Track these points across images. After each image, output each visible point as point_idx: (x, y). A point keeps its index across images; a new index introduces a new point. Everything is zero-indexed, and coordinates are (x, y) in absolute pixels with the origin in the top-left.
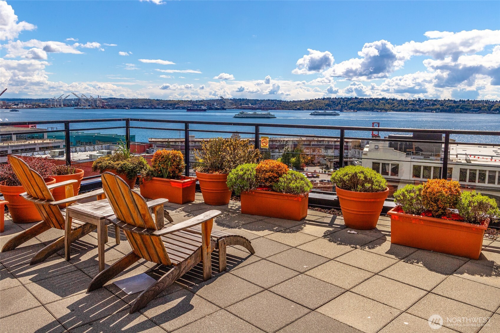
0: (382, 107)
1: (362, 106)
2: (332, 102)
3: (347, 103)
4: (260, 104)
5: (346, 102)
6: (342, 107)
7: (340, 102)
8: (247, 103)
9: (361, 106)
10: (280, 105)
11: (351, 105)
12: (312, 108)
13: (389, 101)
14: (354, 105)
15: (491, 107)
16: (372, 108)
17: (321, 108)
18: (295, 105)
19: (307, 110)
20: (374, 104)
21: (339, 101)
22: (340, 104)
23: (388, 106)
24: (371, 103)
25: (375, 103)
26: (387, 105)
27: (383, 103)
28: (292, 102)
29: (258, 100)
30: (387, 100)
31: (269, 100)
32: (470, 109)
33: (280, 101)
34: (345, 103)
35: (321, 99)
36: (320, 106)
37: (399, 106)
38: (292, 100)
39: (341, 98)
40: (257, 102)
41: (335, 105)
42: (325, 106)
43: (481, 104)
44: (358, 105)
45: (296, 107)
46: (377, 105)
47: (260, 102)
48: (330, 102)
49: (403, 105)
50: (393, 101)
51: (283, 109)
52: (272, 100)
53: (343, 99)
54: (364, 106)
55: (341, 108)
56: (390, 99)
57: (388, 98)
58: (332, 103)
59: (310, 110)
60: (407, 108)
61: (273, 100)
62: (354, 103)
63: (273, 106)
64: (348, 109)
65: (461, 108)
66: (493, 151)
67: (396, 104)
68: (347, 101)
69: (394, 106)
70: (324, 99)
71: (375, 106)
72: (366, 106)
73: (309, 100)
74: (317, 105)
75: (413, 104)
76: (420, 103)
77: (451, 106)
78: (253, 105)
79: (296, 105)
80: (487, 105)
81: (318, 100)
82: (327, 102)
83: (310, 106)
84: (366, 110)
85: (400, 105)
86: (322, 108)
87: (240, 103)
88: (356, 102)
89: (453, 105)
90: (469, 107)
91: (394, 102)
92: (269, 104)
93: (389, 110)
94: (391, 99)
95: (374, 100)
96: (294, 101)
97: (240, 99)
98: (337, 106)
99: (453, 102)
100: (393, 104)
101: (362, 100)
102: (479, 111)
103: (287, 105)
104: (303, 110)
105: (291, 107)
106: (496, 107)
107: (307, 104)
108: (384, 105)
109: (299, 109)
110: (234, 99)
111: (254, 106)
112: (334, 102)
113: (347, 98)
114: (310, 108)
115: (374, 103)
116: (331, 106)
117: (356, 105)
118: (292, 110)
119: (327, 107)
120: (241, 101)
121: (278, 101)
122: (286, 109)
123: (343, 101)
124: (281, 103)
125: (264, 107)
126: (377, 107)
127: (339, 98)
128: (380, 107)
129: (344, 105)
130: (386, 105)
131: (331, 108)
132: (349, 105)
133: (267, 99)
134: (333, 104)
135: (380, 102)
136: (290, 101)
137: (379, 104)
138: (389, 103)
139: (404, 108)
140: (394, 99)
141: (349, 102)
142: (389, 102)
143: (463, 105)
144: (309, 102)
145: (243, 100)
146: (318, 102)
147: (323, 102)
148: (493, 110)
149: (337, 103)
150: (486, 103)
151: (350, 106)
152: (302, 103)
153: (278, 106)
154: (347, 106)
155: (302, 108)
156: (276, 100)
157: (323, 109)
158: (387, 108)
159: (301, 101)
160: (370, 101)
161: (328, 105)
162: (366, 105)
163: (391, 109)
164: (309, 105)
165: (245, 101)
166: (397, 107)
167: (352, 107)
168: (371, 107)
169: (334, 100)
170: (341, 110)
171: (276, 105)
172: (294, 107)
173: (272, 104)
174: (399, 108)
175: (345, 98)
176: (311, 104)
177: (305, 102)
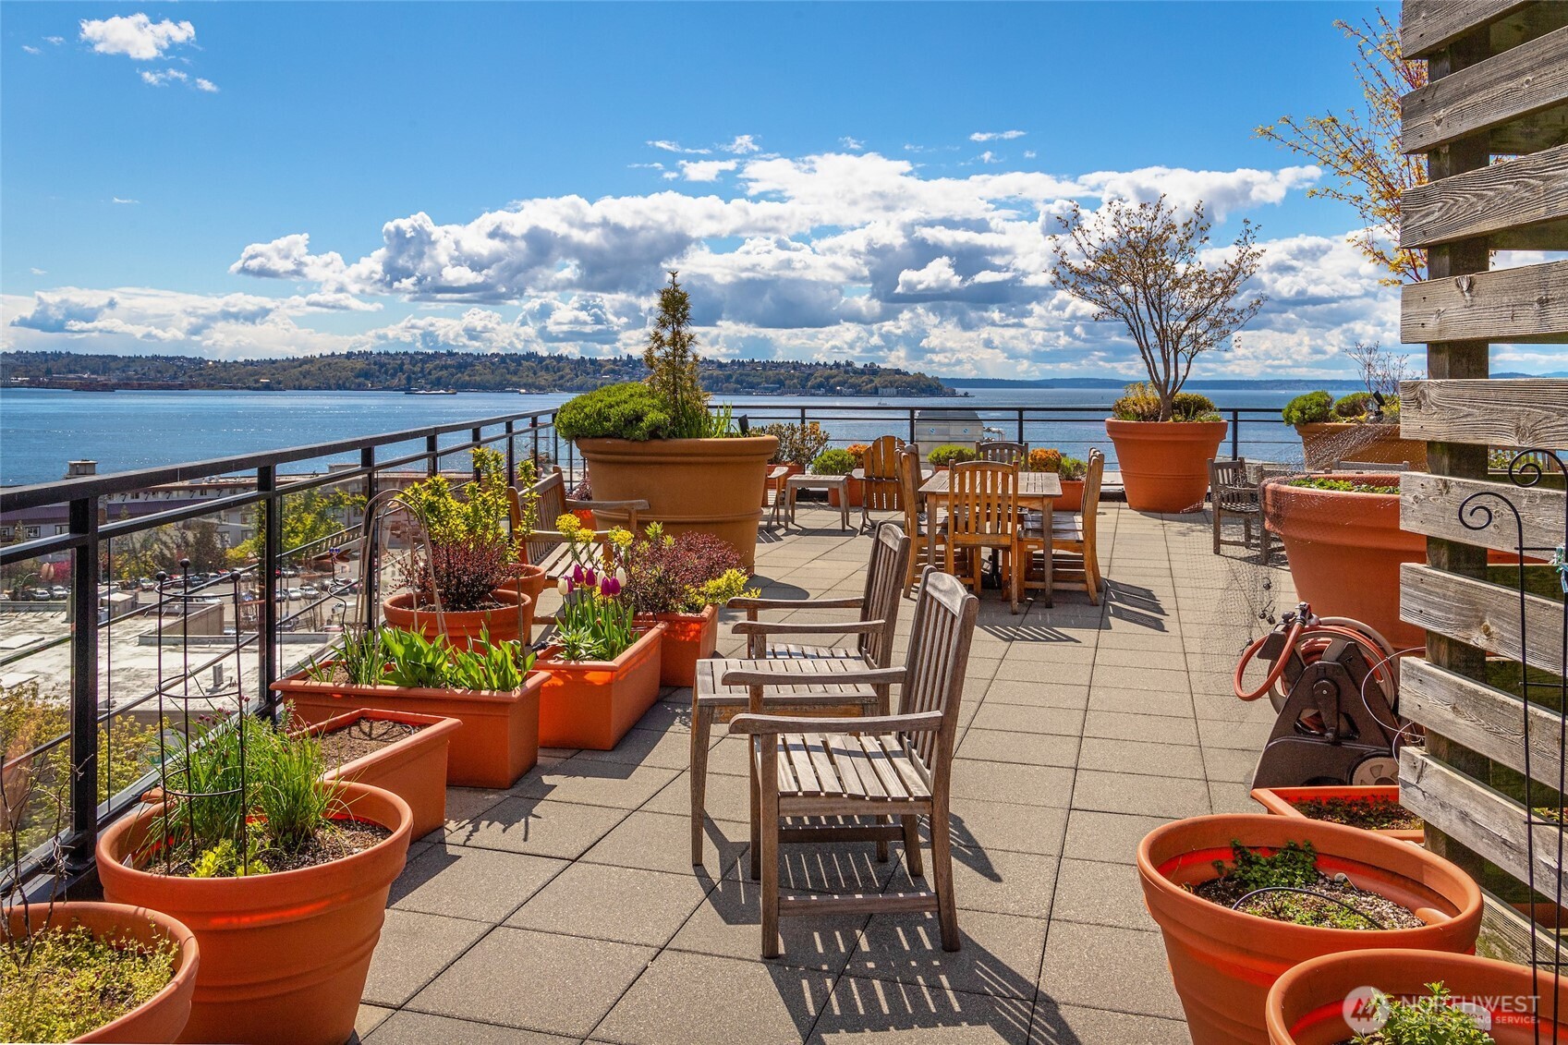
0: (530, 381)
1: (470, 376)
2: (375, 364)
3: (422, 368)
4: (124, 371)
5: (420, 365)
6: (409, 379)
7: (403, 364)
8: (72, 367)
9: (467, 378)
10: (201, 375)
11: (435, 375)
12: (314, 384)
13: (548, 361)
14: (444, 373)
15: (807, 379)
16: (500, 383)
17: (341, 382)
18: (251, 375)
19: (295, 388)
20: (505, 370)
21: (399, 362)
22: (401, 370)
23: (544, 378)
24: (498, 368)
25: (508, 369)
26: (543, 373)
27: (532, 367)
28: (241, 363)
29: (115, 358)
30: (542, 359)
31: (155, 358)
32: (759, 384)
33: (199, 363)
34: (417, 369)
35: (341, 355)
36: (340, 378)
37: (577, 376)
38: (241, 360)
39: (406, 353)
40: (113, 365)
41: (386, 372)
42: (357, 377)
43: (782, 371)
44: (459, 375)
45: (257, 381)
46: (515, 373)
47: (122, 364)
48: (369, 365)
49: (588, 374)
50: (559, 362)
51: (210, 387)
52: (168, 359)
53: (411, 356)
54: (478, 378)
55: (404, 382)
56: (550, 357)
57: (545, 354)
58: (377, 367)
59: (307, 389)
60: (599, 382)
61: (173, 358)
62: (445, 367)
63: (175, 377)
64: (429, 386)
65: (737, 382)
67: (567, 371)
68: (424, 361)
69: (562, 377)
70: (349, 355)
71: (509, 377)
72: (482, 377)
73: (301, 357)
74: (329, 374)
75: (613, 371)
76: (633, 368)
77: (711, 377)
78: (98, 374)
79: (256, 373)
80: (797, 374)
81: (329, 360)
82: (360, 365)
83: (304, 377)
84: (483, 387)
85: (579, 373)
86: (344, 383)
87: (43, 367)
88: (453, 366)
89: (716, 373)
90: (756, 380)
91: (561, 364)
92: (159, 372)
94: (554, 357)
95: (504, 359)
96: (247, 363)
97: (44, 353)
98: (393, 376)
99: (715, 366)
100: (559, 370)
101: (470, 360)
102: (779, 388)
103: (223, 374)
104: (281, 390)
105: (239, 380)
106: (818, 380)
107: (296, 371)
108: (535, 373)
109: (267, 387)
110: (18, 352)
111: (101, 378)
112: (382, 365)
113: (422, 353)
114: (305, 382)
115: (505, 367)
116: (374, 376)
117: (453, 375)
118: (242, 388)
119: (361, 380)
120: (46, 361)
121: (190, 360)
122: (223, 388)
123: (410, 363)
124: (201, 369)
125: (138, 380)
126: (515, 379)
127: (397, 354)
128: (524, 381)
129: (414, 373)
130: (540, 374)
131: (373, 383)
132: (430, 373)
133: (150, 355)
134: (379, 371)
135: (520, 365)
136: (235, 362)
137: (518, 369)
138: (547, 369)
139: (591, 381)
140: (560, 358)
141: (429, 366)
142: (547, 365)
143: (741, 375)
144: (300, 366)
145: (57, 356)
146: (329, 364)
147: (348, 363)
148: (813, 387)
149: (394, 368)
150: (794, 368)
151: (433, 377)
152: (276, 369)
153: (191, 377)
154: (424, 376)
155: (280, 383)
156: (183, 357)
157: (347, 385)
158: (543, 383)
159: (273, 362)
160: (493, 364)
161: (366, 374)
162: (480, 374)
163: (555, 386)
164: (301, 372)
165: (66, 361)
166: (572, 379)
167: (439, 379)
168: (498, 379)
169: (384, 359)
170: (408, 390)
171: (185, 373)
172: (252, 379)
173: (171, 372)
174: (577, 381)
175: (417, 353)
176: (308, 372)
177: (286, 364)
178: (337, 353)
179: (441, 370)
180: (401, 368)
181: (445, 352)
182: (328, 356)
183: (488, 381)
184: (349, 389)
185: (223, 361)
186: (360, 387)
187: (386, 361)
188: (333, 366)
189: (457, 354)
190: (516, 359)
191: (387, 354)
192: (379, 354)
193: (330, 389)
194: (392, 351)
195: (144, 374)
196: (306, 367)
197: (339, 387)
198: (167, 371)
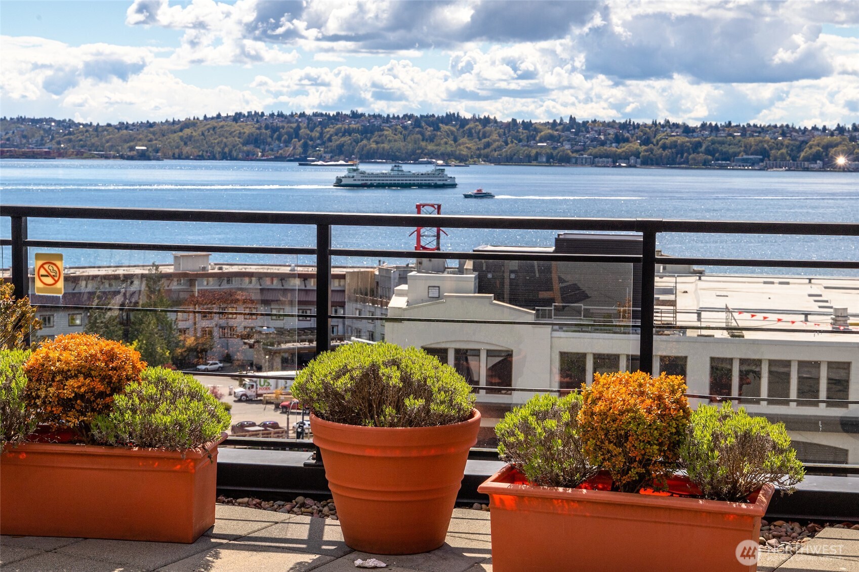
0: (449, 149)
1: (377, 143)
2: (267, 127)
3: (321, 134)
5: (318, 129)
6: (305, 146)
7: (299, 128)
9: (374, 146)
10: (70, 140)
11: (337, 141)
12: (196, 152)
13: (471, 125)
14: (346, 139)
15: (800, 148)
16: (414, 153)
17: (226, 150)
18: (126, 141)
19: (174, 158)
20: (419, 136)
21: (294, 125)
22: (297, 136)
23: (467, 145)
24: (411, 133)
25: (422, 134)
26: (465, 140)
27: (452, 133)
28: (115, 127)
30: (464, 122)
31: (21, 120)
32: (736, 154)
33: (68, 126)
34: (316, 134)
35: (227, 117)
36: (226, 145)
37: (507, 144)
38: (115, 123)
39: (303, 115)
41: (279, 139)
42: (245, 144)
43: (767, 137)
44: (365, 142)
45: (132, 149)
46: (431, 139)
48: (259, 129)
49: (520, 141)
50: (484, 126)
51: (79, 155)
52: (34, 121)
53: (309, 118)
54: (386, 146)
55: (300, 150)
56: (475, 119)
57: (468, 116)
58: (268, 132)
59: (187, 158)
60: (534, 152)
61: (40, 121)
62: (348, 132)
63: (41, 143)
64: (328, 156)
65: (708, 152)
66: (810, 295)
67: (495, 136)
68: (323, 125)
69: (488, 145)
70: (238, 117)
71: (423, 144)
72: (392, 144)
73: (183, 119)
74: (214, 140)
75: (550, 138)
76: (576, 134)
77: (674, 145)
79: (131, 139)
80: (786, 142)
81: (214, 123)
82: (249, 129)
83: (186, 144)
85: (509, 140)
86: (231, 151)
89: (682, 139)
90: (732, 149)
91: (487, 129)
92: (25, 137)
93: (472, 157)
94: (480, 120)
95: (418, 122)
96: (123, 126)
98: (287, 142)
99: (680, 131)
100: (485, 136)
101: (377, 123)
102: (762, 160)
103: (95, 140)
104: (158, 159)
105: (112, 147)
106: (815, 149)
107: (176, 136)
108: (455, 140)
109: (143, 156)
112: (275, 129)
113: (321, 115)
114: (186, 150)
115: (419, 133)
116: (265, 143)
117: (357, 142)
118: (115, 157)
119: (251, 148)
121: (59, 123)
122: (92, 157)
123: (308, 127)
124: (70, 134)
126: (431, 147)
127: (292, 115)
128: (442, 149)
129: (311, 139)
130: (462, 140)
131: (263, 152)
132: (330, 140)
133: (15, 116)
134: (272, 137)
135: (438, 129)
136: (109, 125)
137: (435, 135)
138: (470, 134)
139: (523, 151)
140: (486, 121)
141: (330, 130)
142: (470, 129)
143: (713, 143)
144: (181, 130)
146: (214, 128)
147: (236, 127)
148: (806, 159)
149: (288, 133)
150: (783, 134)
151: (334, 144)
152: (154, 133)
153: (59, 143)
154: (323, 143)
155: (157, 151)
157: (234, 154)
158: (465, 152)
159: (150, 125)
160: (405, 128)
161: (255, 141)
162: (390, 141)
163: (479, 156)
164: (181, 138)
166: (499, 148)
167: (340, 147)
168: (410, 146)
169: (277, 122)
170: (303, 161)
171: (53, 138)
172: (126, 146)
173: (37, 137)
174: (507, 150)
175: (315, 115)
176: (190, 138)
177: (165, 127)
178: (223, 115)
179: (344, 135)
180: (296, 133)
181: (348, 112)
182: (213, 118)
183: (399, 150)
184: (236, 159)
185: (95, 124)
186: (249, 157)
187: (280, 124)
188: (218, 131)
189: (362, 115)
190: (434, 122)
191: (281, 115)
192: (272, 115)
193: (214, 158)
194: (287, 113)
195: (8, 139)
196: (187, 131)
197: (225, 157)
198: (33, 136)
